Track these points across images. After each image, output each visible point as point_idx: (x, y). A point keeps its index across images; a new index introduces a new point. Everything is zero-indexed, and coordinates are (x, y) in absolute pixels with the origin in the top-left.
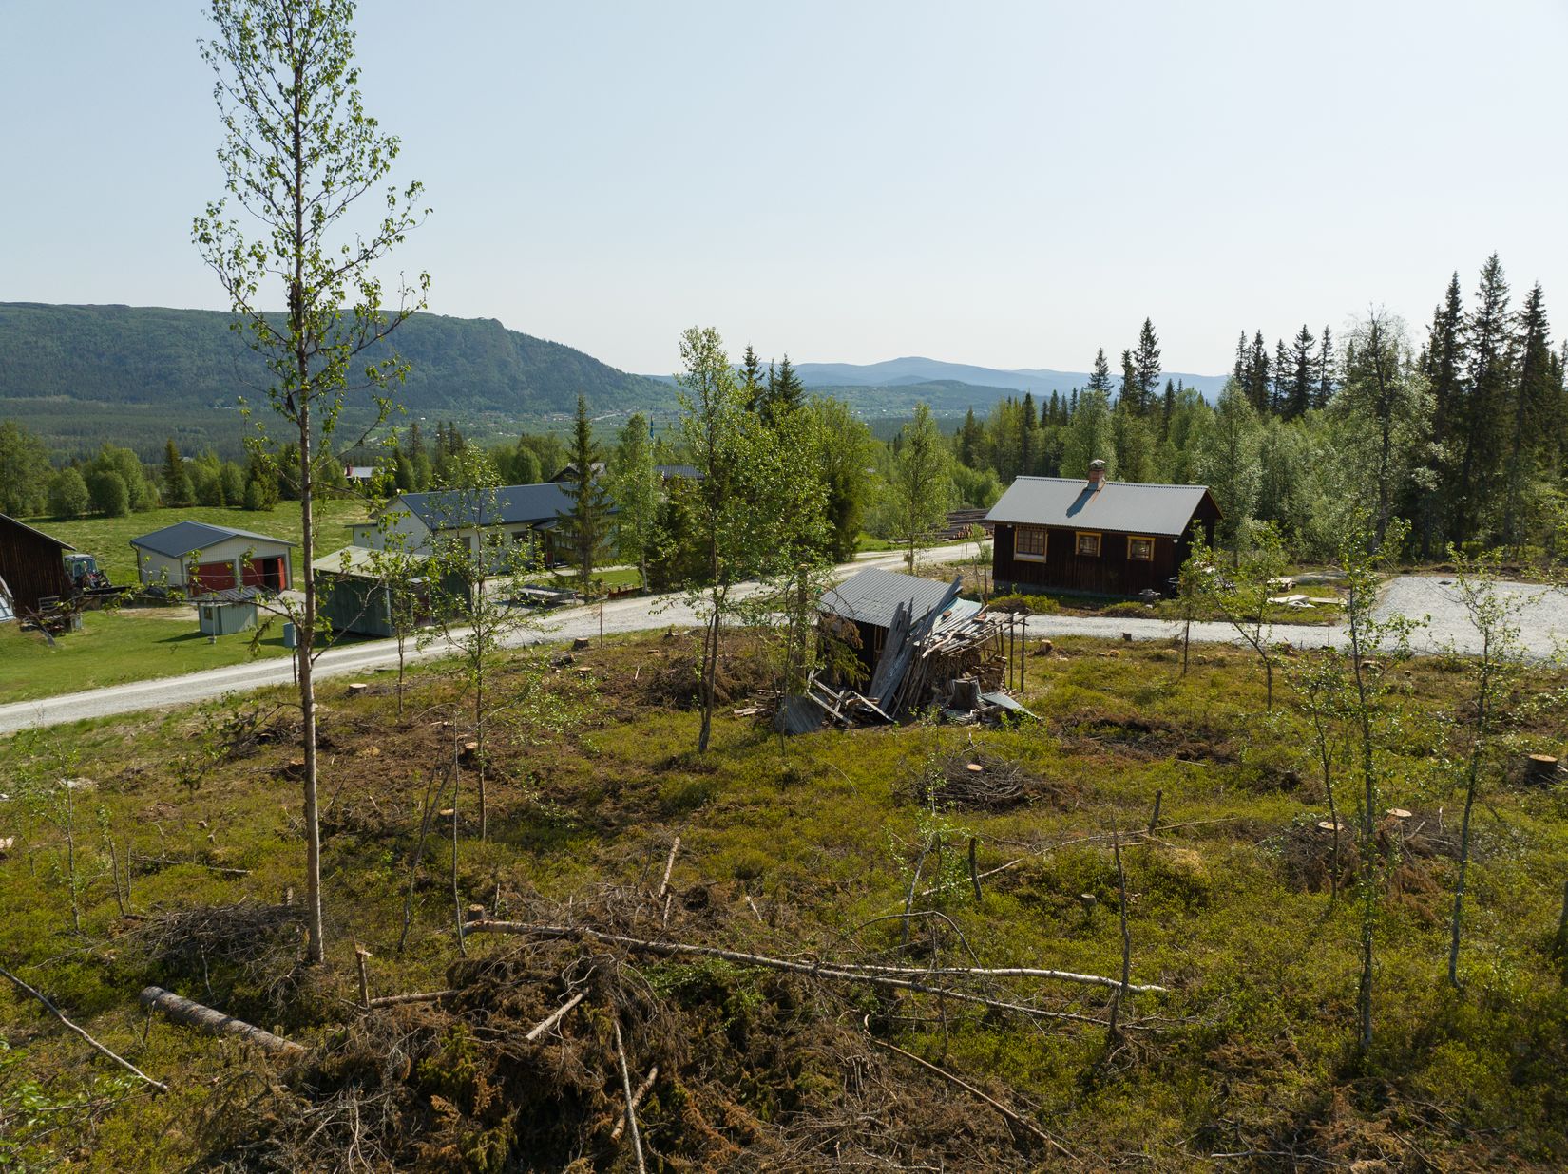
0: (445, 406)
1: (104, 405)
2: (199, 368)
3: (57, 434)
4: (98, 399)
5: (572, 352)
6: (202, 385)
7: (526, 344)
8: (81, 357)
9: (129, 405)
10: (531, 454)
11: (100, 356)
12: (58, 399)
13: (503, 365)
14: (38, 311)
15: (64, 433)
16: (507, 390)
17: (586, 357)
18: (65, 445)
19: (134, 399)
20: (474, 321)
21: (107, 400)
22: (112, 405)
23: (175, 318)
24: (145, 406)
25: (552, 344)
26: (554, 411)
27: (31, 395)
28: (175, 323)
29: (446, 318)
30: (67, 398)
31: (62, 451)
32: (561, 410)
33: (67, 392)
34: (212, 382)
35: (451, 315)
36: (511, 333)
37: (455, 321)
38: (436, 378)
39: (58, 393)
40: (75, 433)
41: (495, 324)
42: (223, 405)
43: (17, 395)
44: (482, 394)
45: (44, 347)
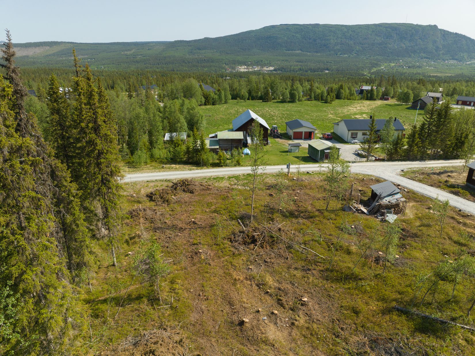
0: (410, 56)
1: (309, 54)
2: (335, 43)
3: (296, 62)
4: (308, 52)
5: (464, 37)
6: (335, 48)
7: (445, 34)
8: (305, 39)
9: (315, 54)
10: (411, 92)
11: (310, 39)
12: (298, 52)
13: (435, 42)
14: (297, 26)
15: (298, 62)
16: (434, 51)
17: (469, 38)
18: (297, 66)
19: (317, 52)
20: (427, 26)
21: (310, 52)
22: (311, 54)
23: (331, 27)
24: (319, 54)
25: (456, 33)
26: (451, 59)
27: (292, 51)
28: (331, 29)
29: (417, 25)
30: (300, 52)
31: (296, 67)
32: (453, 59)
33: (301, 50)
34: (338, 47)
35: (419, 24)
36: (441, 30)
37: (420, 26)
38: (409, 46)
39: (298, 50)
40: (300, 62)
41: (435, 26)
42: (340, 54)
43: (289, 50)
44: (424, 53)
45: (297, 37)
